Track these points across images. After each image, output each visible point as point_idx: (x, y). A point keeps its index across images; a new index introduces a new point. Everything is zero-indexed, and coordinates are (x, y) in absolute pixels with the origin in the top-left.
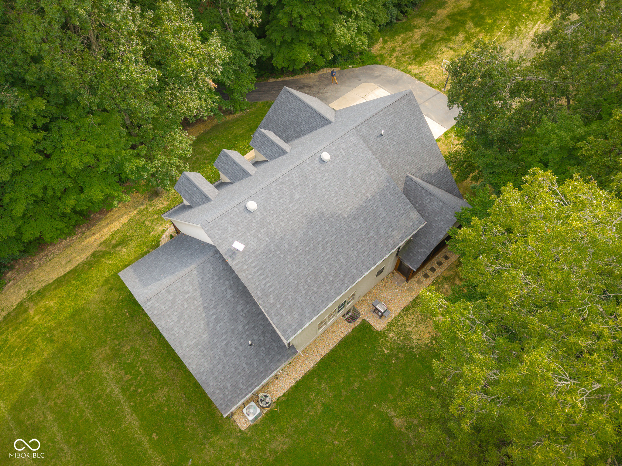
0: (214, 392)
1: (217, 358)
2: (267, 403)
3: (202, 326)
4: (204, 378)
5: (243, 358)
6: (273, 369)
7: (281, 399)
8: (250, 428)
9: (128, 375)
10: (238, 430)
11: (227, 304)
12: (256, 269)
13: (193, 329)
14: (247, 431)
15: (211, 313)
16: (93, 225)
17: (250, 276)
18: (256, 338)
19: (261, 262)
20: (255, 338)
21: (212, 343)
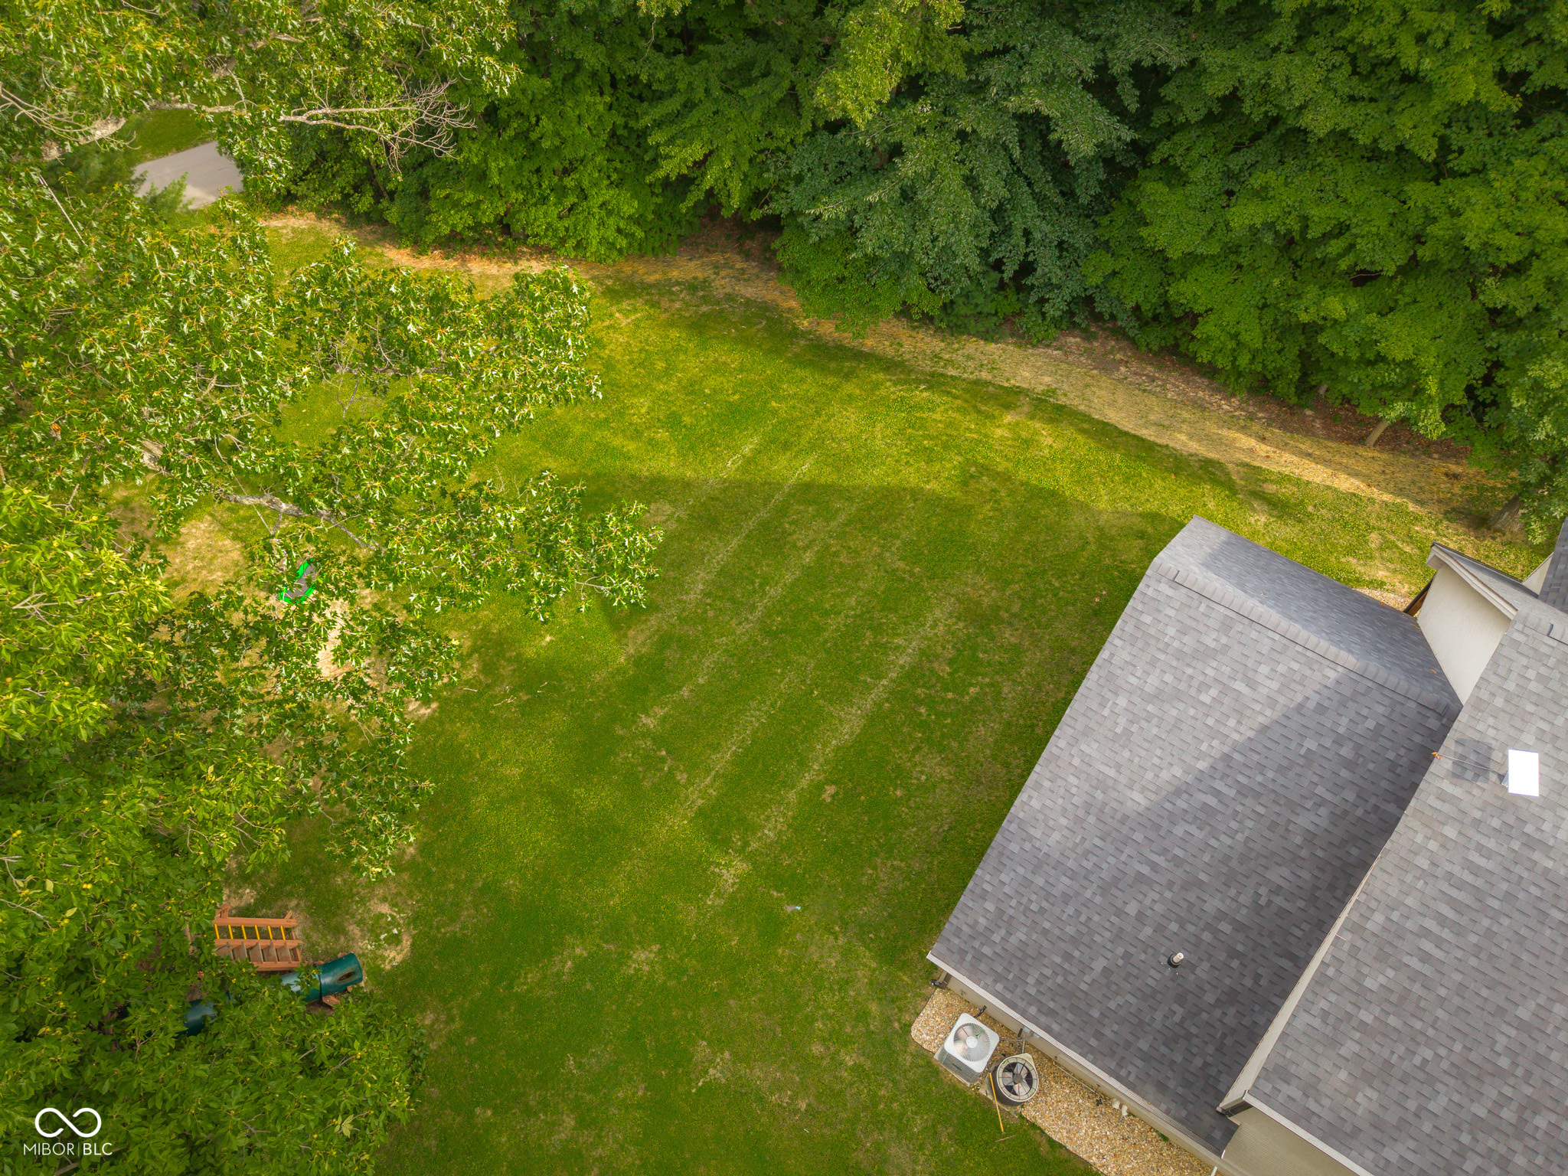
0: (984, 896)
1: (1085, 863)
2: (1010, 1089)
3: (1165, 775)
4: (1014, 847)
5: (1120, 951)
6: (1123, 1073)
7: (1038, 1138)
8: (923, 1054)
9: (948, 669)
10: (907, 1018)
11: (1273, 826)
12: (1468, 877)
13: (1143, 753)
14: (912, 1048)
15: (1219, 785)
16: (1284, 427)
17: (1423, 862)
18: (1204, 976)
19: (1504, 886)
20: (1203, 970)
21: (1125, 830)
